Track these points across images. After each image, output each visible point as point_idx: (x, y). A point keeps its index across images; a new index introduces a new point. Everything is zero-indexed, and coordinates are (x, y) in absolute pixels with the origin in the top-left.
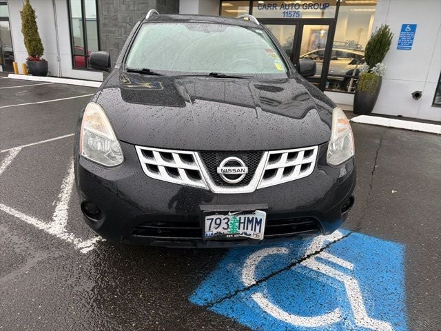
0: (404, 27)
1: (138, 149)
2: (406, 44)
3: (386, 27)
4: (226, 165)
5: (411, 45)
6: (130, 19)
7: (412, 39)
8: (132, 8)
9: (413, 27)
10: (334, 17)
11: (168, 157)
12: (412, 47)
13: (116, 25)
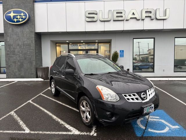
0: (120, 51)
1: (123, 95)
2: (122, 56)
3: (116, 51)
4: (143, 95)
5: (123, 56)
6: (22, 51)
7: (123, 54)
8: (22, 47)
9: (123, 51)
10: (97, 48)
11: (130, 96)
12: (124, 56)
13: (14, 54)
